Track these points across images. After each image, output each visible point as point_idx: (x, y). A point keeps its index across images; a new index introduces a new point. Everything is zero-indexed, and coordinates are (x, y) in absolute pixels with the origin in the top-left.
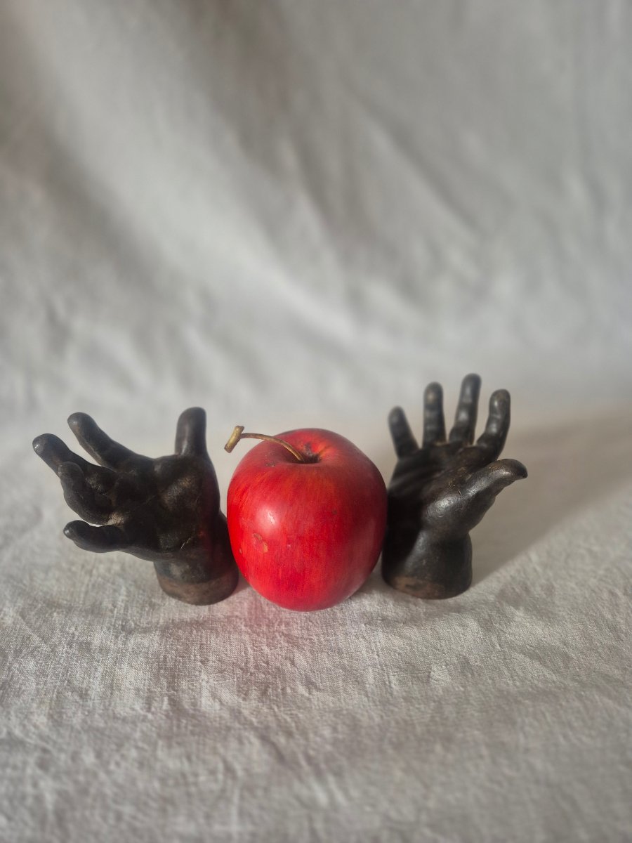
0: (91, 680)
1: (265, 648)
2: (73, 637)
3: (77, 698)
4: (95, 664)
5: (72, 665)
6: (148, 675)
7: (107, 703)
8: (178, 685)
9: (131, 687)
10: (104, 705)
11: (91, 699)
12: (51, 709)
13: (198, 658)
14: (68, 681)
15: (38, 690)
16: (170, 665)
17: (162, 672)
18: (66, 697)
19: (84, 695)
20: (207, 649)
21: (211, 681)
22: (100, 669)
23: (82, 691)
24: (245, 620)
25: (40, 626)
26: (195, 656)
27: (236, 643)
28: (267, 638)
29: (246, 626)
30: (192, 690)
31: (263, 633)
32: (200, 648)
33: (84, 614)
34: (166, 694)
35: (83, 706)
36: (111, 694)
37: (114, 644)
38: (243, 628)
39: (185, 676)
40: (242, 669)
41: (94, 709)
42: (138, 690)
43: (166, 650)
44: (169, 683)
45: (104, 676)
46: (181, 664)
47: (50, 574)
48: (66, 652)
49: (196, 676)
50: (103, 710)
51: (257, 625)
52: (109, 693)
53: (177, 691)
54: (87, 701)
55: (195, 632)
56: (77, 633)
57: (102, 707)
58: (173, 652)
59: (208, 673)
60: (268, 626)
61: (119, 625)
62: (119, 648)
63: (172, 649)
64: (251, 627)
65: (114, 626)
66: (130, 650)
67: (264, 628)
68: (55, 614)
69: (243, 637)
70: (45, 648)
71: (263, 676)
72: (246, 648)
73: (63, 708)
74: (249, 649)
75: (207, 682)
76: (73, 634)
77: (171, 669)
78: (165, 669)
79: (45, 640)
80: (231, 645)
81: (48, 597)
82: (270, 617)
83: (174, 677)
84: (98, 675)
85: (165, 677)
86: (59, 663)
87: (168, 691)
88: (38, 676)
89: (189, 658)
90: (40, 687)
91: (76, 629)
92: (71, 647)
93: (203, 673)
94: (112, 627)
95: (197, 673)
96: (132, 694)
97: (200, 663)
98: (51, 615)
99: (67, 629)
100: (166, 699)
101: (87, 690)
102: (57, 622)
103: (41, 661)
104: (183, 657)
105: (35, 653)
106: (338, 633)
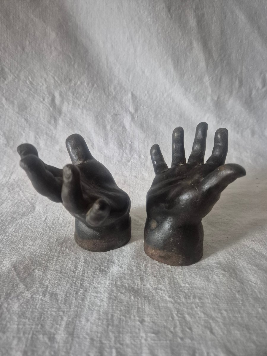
0: (58, 326)
1: (187, 316)
2: (47, 288)
3: (46, 340)
4: (61, 313)
5: (45, 311)
6: (100, 329)
7: (69, 347)
8: (123, 340)
9: (88, 337)
10: (67, 349)
11: (57, 342)
12: (26, 346)
13: (137, 318)
14: (41, 325)
15: (18, 329)
16: (116, 322)
17: (110, 327)
18: (38, 339)
19: (52, 339)
20: (142, 312)
21: (149, 339)
22: (65, 319)
23: (50, 335)
24: (168, 292)
25: (26, 278)
26: (134, 316)
27: (164, 309)
28: (187, 308)
29: (169, 297)
30: (135, 345)
31: (183, 304)
32: (138, 311)
33: (55, 273)
34: (114, 347)
35: (51, 347)
36: (72, 340)
37: (76, 299)
38: (168, 299)
39: (127, 332)
40: (171, 332)
41: (59, 350)
42: (92, 339)
43: (113, 310)
44: (116, 337)
45: (68, 325)
46: (124, 322)
47: (36, 243)
48: (41, 300)
49: (136, 333)
50: (65, 352)
51: (177, 296)
52: (70, 339)
53: (122, 344)
54: (54, 343)
55: (132, 298)
56: (50, 286)
57: (64, 350)
58: (118, 312)
59: (146, 332)
60: (185, 298)
61: (78, 283)
62: (79, 303)
63: (117, 310)
64: (173, 298)
65: (75, 283)
66: (87, 307)
67: (183, 300)
68: (36, 271)
69: (168, 305)
70: (28, 294)
71: (190, 341)
72: (172, 314)
73: (35, 347)
74: (174, 315)
75: (146, 340)
76: (47, 286)
77: (117, 326)
78: (113, 326)
79: (28, 288)
80: (160, 311)
81: (33, 256)
82: (186, 292)
83: (119, 332)
84: (64, 323)
85: (113, 332)
86: (36, 309)
87: (115, 344)
88: (20, 317)
89: (130, 317)
90: (21, 327)
91: (49, 282)
92: (45, 296)
93: (142, 331)
94: (74, 284)
95: (137, 331)
96: (87, 342)
97: (138, 323)
98: (34, 270)
99: (43, 282)
100: (114, 351)
101: (54, 334)
102: (37, 276)
103: (23, 304)
104: (125, 317)
105: (20, 297)
106: (242, 312)
